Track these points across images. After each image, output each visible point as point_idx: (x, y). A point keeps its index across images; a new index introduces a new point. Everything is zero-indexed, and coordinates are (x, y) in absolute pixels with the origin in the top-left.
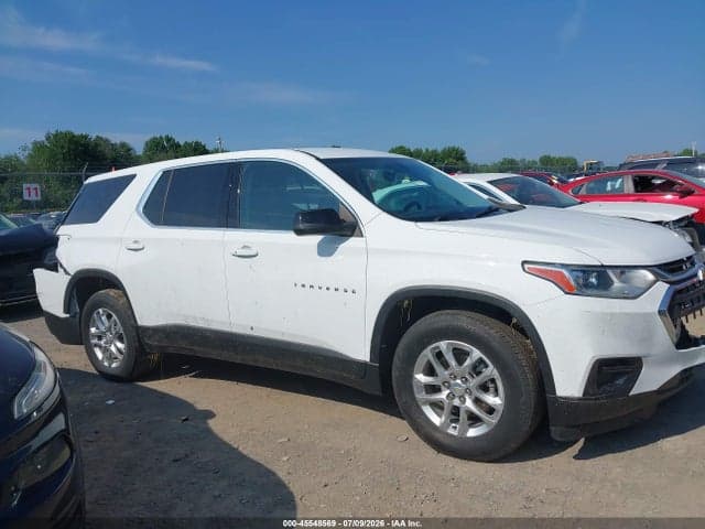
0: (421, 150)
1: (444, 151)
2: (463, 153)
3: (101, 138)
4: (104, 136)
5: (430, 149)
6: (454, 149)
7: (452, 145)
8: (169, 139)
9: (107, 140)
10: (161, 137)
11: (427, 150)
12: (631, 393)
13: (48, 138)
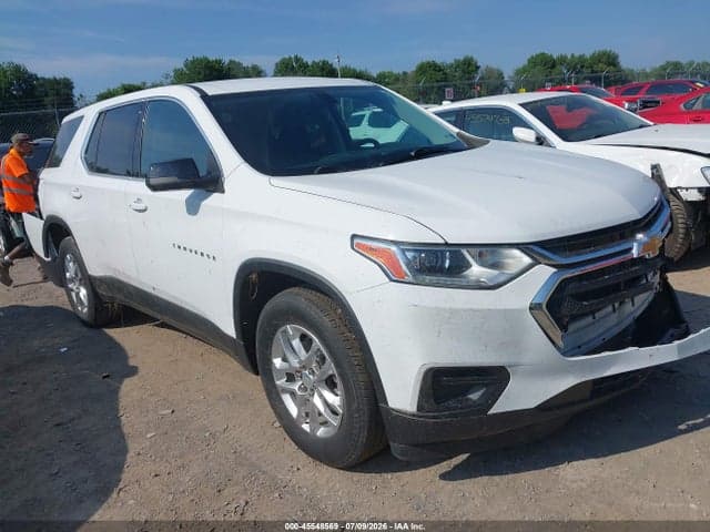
0: (566, 57)
1: (593, 57)
2: (616, 57)
3: (234, 62)
4: (237, 60)
5: (577, 55)
6: (604, 53)
7: (602, 49)
8: (297, 59)
9: (239, 64)
10: (290, 58)
11: (573, 56)
12: (491, 412)
13: (186, 66)
